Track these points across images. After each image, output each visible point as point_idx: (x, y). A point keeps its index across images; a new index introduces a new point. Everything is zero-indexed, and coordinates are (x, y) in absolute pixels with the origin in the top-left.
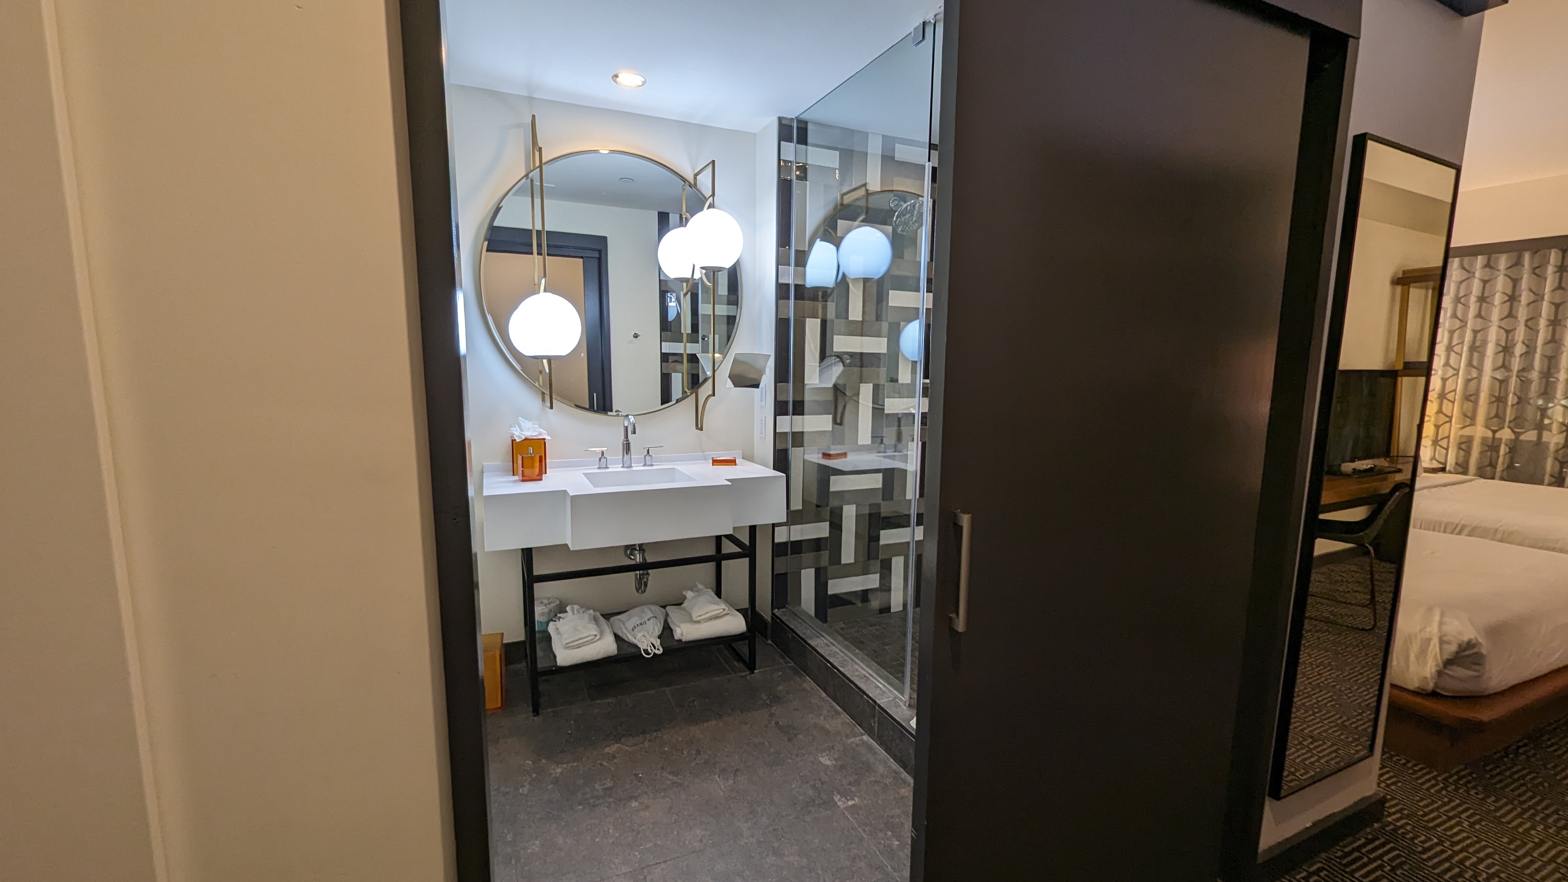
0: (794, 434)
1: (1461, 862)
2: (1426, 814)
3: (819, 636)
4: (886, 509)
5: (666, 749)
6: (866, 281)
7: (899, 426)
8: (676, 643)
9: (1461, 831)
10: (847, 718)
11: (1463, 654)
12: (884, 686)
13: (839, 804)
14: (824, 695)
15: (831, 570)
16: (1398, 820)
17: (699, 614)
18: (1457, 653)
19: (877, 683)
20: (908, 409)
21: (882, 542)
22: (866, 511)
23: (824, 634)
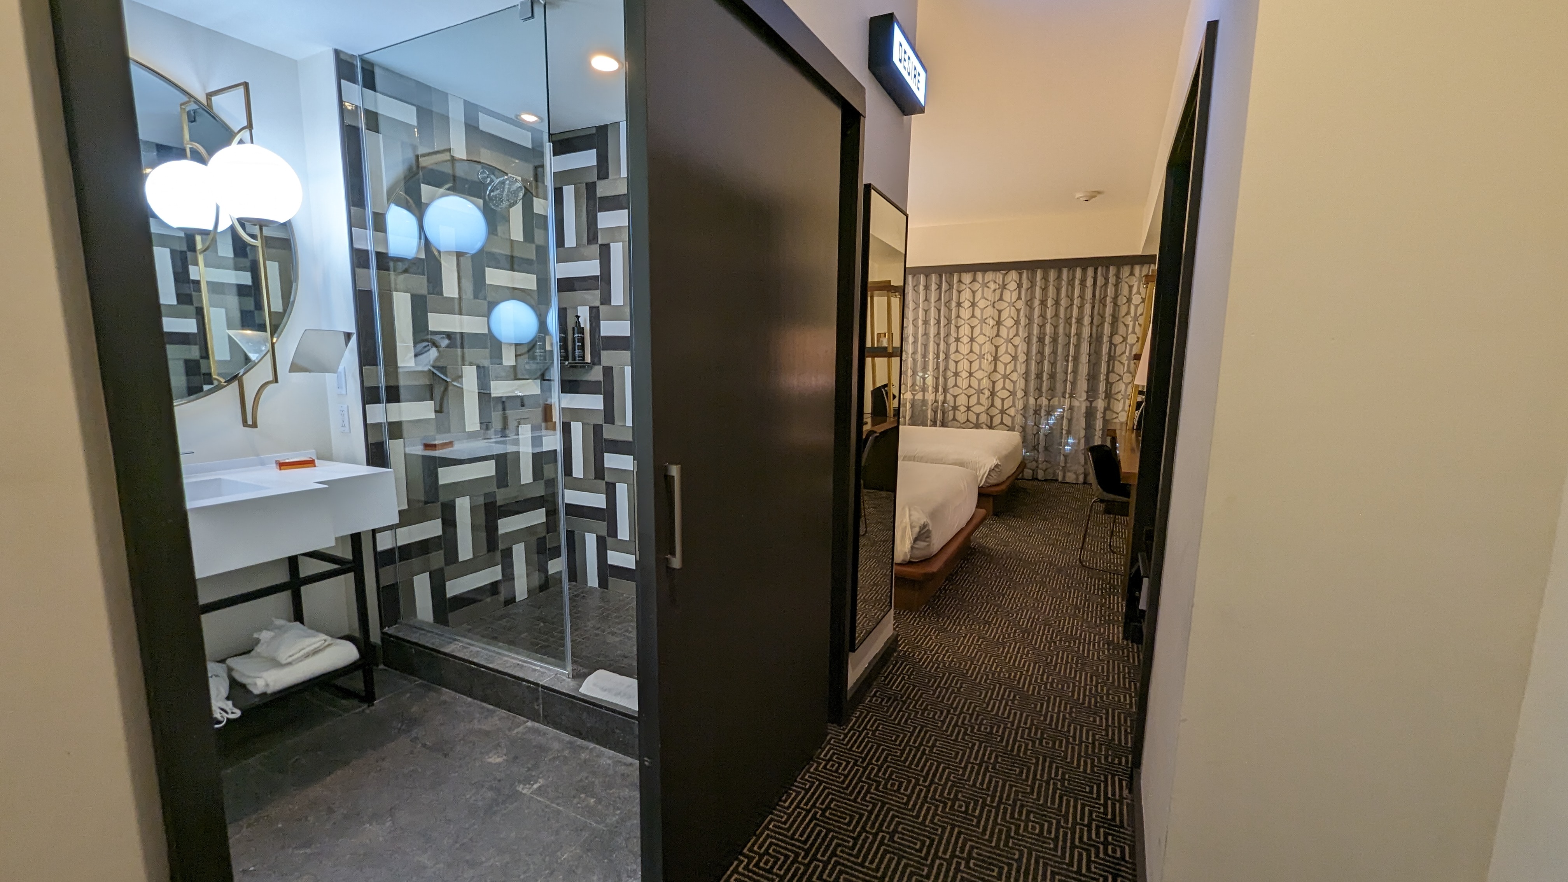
0: (390, 424)
1: (937, 660)
2: (916, 639)
3: (451, 640)
4: (502, 497)
5: (280, 826)
6: (459, 255)
7: (504, 409)
8: (257, 700)
9: (933, 642)
10: (503, 713)
11: (922, 532)
12: (541, 667)
13: (524, 792)
14: (470, 699)
15: (448, 570)
16: (904, 647)
17: (291, 654)
18: (920, 532)
19: (534, 667)
20: (513, 392)
21: (501, 531)
22: (481, 501)
23: (457, 637)
